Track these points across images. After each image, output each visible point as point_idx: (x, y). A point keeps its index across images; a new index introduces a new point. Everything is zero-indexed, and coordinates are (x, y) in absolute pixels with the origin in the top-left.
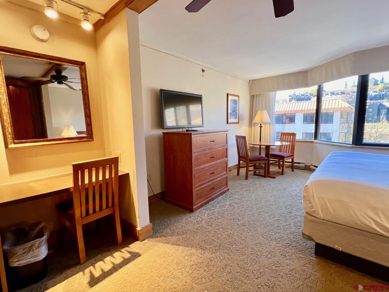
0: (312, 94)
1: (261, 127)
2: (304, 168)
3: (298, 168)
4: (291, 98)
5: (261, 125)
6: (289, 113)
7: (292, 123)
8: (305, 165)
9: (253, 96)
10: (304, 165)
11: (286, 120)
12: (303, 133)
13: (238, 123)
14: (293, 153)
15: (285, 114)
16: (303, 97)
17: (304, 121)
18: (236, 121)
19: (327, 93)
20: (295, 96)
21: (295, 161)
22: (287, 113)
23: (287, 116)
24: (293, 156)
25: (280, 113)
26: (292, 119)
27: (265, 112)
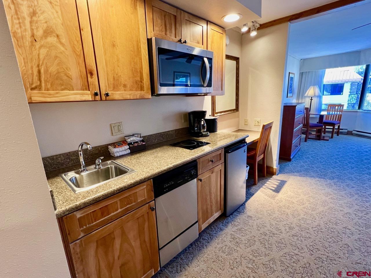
1: (311, 100)
2: (346, 134)
3: (342, 133)
5: (312, 98)
9: (303, 72)
10: (346, 131)
14: (340, 121)
21: (340, 128)
24: (340, 123)
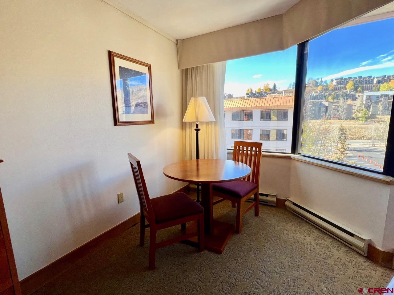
0: (266, 92)
4: (248, 95)
6: (248, 109)
7: (250, 120)
8: (277, 199)
11: (245, 117)
12: (260, 130)
13: (152, 122)
15: (244, 111)
16: (259, 95)
17: (261, 118)
18: (148, 117)
19: (279, 92)
20: (252, 94)
22: (245, 109)
23: (245, 113)
25: (238, 109)
26: (249, 116)
27: (203, 100)
